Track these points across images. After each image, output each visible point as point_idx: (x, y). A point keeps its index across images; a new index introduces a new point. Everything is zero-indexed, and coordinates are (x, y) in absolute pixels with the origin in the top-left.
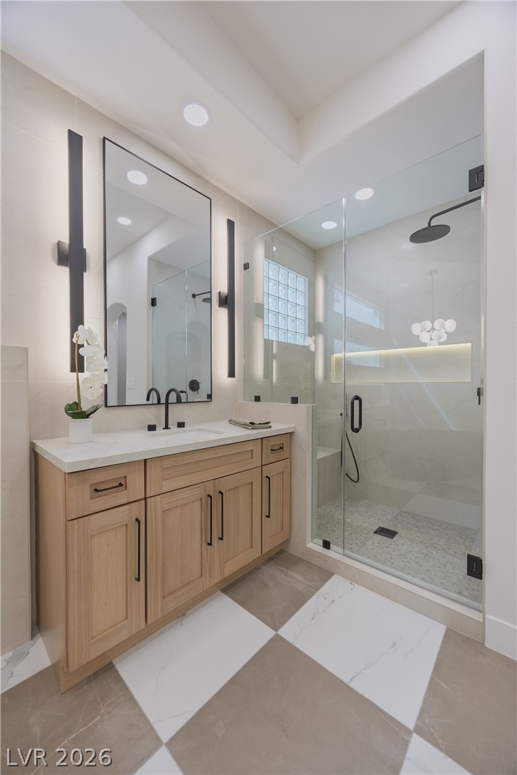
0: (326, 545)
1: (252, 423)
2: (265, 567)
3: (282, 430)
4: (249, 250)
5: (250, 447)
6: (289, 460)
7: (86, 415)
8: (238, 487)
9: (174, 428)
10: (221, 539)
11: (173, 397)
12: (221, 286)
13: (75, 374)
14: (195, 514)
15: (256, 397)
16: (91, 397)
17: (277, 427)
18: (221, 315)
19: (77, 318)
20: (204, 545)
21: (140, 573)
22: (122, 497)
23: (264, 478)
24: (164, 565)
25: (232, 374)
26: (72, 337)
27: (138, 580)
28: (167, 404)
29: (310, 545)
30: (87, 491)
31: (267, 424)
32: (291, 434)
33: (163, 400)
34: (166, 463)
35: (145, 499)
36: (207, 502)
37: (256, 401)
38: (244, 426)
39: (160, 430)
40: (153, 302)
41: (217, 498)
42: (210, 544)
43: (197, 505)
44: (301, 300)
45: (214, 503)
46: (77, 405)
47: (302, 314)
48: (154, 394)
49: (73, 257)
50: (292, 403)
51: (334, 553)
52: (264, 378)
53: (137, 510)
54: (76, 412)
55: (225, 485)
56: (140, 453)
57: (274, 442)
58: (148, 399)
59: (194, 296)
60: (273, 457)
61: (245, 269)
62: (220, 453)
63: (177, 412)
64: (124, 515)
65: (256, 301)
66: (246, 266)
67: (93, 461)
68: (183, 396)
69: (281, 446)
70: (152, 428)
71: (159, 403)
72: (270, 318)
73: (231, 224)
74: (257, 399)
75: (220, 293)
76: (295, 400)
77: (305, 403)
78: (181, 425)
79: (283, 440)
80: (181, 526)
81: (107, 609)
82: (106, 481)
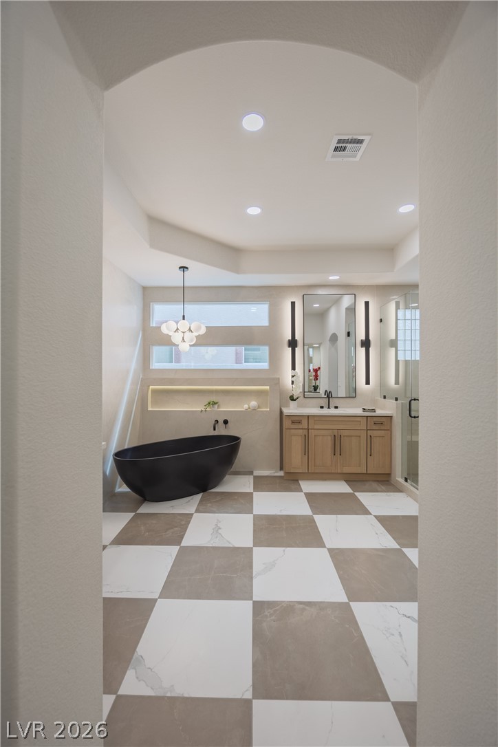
0: (406, 480)
3: (383, 414)
4: (382, 308)
5: (359, 419)
6: (389, 431)
7: (295, 400)
8: (351, 436)
9: (332, 408)
10: (340, 455)
14: (329, 440)
17: (379, 412)
18: (361, 351)
19: (293, 368)
20: (332, 454)
21: (306, 451)
22: (300, 427)
23: (369, 436)
25: (368, 383)
27: (305, 455)
28: (329, 397)
29: (399, 479)
31: (374, 411)
32: (391, 417)
34: (316, 418)
35: (308, 429)
36: (333, 437)
37: (383, 398)
39: (324, 408)
40: (349, 334)
41: (338, 437)
42: (335, 454)
43: (329, 438)
45: (337, 439)
46: (292, 396)
49: (293, 344)
50: (395, 400)
51: (408, 484)
53: (305, 432)
54: (292, 398)
55: (344, 433)
57: (375, 419)
60: (375, 427)
61: (380, 322)
64: (301, 432)
65: (390, 339)
66: (381, 320)
69: (383, 422)
70: (322, 407)
73: (367, 304)
74: (385, 397)
75: (361, 340)
76: (397, 399)
78: (336, 407)
79: (384, 419)
80: (323, 444)
81: (296, 460)
82: (296, 420)
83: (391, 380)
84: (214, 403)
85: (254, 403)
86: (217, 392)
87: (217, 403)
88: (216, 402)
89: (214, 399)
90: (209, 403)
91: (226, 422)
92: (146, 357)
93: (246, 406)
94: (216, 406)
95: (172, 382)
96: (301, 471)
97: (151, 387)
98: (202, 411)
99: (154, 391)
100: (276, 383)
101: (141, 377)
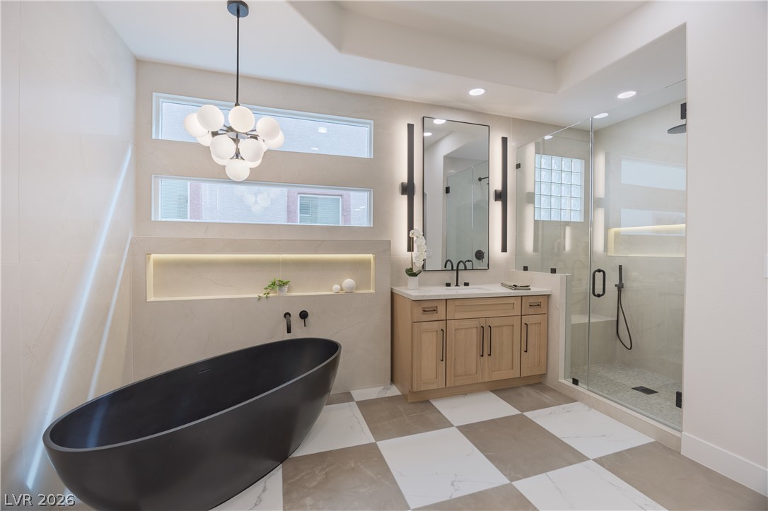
0: (575, 382)
1: (515, 286)
2: (524, 388)
3: (539, 292)
5: (512, 301)
6: (546, 315)
7: (415, 275)
8: (502, 326)
9: (462, 287)
10: (490, 355)
11: (461, 266)
12: (496, 185)
13: (410, 253)
14: (473, 335)
15: (524, 267)
16: (418, 266)
17: (535, 290)
18: (496, 207)
20: (479, 356)
21: (443, 358)
22: (435, 317)
23: (523, 325)
24: (455, 359)
25: (504, 249)
26: (409, 234)
27: (442, 360)
28: (457, 270)
29: (562, 381)
30: (421, 311)
31: (527, 287)
32: (548, 296)
33: (455, 268)
34: (457, 303)
35: (446, 320)
36: (480, 330)
37: (524, 270)
38: (510, 287)
39: (453, 287)
40: (447, 190)
41: (487, 330)
42: (482, 356)
43: (474, 331)
44: (577, 180)
45: (485, 332)
46: (411, 269)
47: (578, 192)
48: (449, 263)
49: (408, 189)
50: (552, 273)
51: (581, 388)
52: (534, 251)
53: (442, 325)
54: (411, 273)
55: (493, 322)
56: (444, 295)
57: (532, 300)
58: (445, 267)
59: (480, 179)
60: (531, 311)
61: (517, 168)
62: (490, 302)
63: (464, 276)
64: (436, 325)
65: (528, 191)
66: (518, 166)
67: (424, 296)
68: (469, 265)
69: (540, 303)
70: (448, 285)
71: (452, 269)
72: (541, 202)
73: (505, 140)
74: (526, 269)
75: (496, 191)
76: (553, 271)
77: (561, 273)
78: (466, 284)
79: (540, 300)
80: (465, 340)
81: (427, 370)
82: (428, 307)
83: (529, 245)
84: (282, 284)
85: (348, 282)
86: (285, 264)
87: (286, 283)
88: (285, 281)
89: (280, 276)
90: (274, 284)
91: (304, 315)
92: (141, 199)
93: (336, 287)
94: (286, 288)
95: (201, 246)
96: (434, 387)
97: (153, 256)
98: (260, 298)
99: (160, 265)
100: (384, 248)
101: (130, 236)
